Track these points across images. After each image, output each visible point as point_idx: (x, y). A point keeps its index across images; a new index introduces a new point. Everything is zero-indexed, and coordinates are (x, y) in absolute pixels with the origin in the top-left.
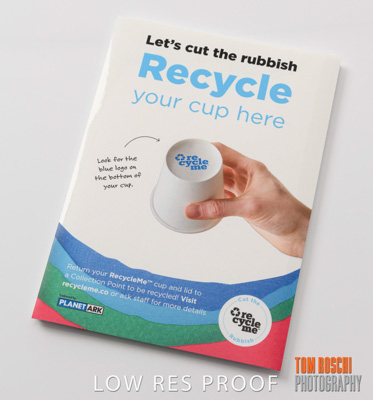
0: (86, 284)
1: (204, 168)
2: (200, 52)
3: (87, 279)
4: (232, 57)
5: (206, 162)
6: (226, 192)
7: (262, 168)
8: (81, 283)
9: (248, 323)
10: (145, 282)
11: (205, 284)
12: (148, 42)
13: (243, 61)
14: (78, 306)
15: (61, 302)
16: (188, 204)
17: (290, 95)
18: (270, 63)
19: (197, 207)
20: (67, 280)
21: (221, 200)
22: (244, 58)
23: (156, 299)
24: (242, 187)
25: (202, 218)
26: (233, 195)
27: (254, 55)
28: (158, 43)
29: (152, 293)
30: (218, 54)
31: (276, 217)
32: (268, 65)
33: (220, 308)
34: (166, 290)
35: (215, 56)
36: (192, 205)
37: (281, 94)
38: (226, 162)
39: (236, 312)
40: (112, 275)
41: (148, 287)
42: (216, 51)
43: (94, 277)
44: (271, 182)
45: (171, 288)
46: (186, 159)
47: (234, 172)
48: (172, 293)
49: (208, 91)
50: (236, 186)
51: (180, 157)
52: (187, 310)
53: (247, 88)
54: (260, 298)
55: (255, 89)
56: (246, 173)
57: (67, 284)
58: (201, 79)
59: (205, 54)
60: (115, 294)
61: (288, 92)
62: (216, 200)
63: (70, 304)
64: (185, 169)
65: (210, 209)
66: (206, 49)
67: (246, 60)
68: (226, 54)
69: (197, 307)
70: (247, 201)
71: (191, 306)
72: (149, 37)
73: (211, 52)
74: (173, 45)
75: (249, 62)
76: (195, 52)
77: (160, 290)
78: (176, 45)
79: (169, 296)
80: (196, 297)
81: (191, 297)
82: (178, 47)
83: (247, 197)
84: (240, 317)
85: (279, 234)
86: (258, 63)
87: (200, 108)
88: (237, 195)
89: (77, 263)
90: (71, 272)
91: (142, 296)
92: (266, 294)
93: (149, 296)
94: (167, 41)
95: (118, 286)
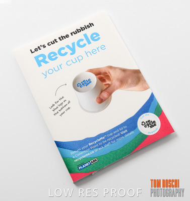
0: (83, 155)
1: (90, 82)
2: (54, 43)
3: (82, 153)
4: (67, 36)
5: (89, 80)
6: (105, 85)
7: (111, 67)
8: (81, 156)
9: (151, 124)
10: (104, 138)
11: (125, 122)
12: (32, 52)
13: (72, 35)
14: (87, 165)
15: (80, 168)
16: (96, 99)
17: (99, 35)
18: (82, 29)
19: (100, 98)
20: (75, 159)
21: (106, 89)
22: (71, 34)
23: (112, 140)
24: (109, 79)
25: (105, 100)
26: (108, 84)
27: (74, 30)
28: (36, 50)
29: (109, 139)
30: (61, 39)
31: (130, 81)
32: (82, 30)
33: (137, 126)
34: (113, 135)
35: (61, 40)
36: (97, 98)
37: (96, 37)
38: (96, 74)
39: (143, 123)
40: (90, 144)
41: (106, 138)
42: (59, 38)
43: (84, 150)
44: (117, 70)
45: (114, 132)
46: (81, 84)
47: (102, 76)
48: (116, 134)
49: (69, 54)
50: (107, 80)
51: (79, 85)
52: (126, 136)
53: (81, 43)
54: (147, 112)
55: (85, 42)
56: (106, 73)
57: (76, 160)
58: (63, 52)
59: (57, 42)
60: (96, 150)
61: (98, 35)
62: (104, 90)
63: (84, 166)
64: (84, 88)
65: (105, 95)
66: (55, 40)
67: (73, 34)
68: (64, 37)
69: (129, 132)
70: (115, 83)
71: (126, 133)
72: (31, 50)
73: (58, 40)
74: (42, 47)
75: (75, 34)
76: (52, 44)
77: (111, 136)
78: (43, 46)
79: (116, 136)
80: (126, 129)
81: (124, 130)
82: (44, 46)
83: (114, 81)
84: (146, 124)
85: (135, 86)
86: (78, 32)
87: (71, 62)
88: (110, 83)
89: (74, 150)
90: (74, 155)
91: (106, 143)
92: (148, 109)
93: (109, 141)
94: (39, 47)
95: (95, 146)
